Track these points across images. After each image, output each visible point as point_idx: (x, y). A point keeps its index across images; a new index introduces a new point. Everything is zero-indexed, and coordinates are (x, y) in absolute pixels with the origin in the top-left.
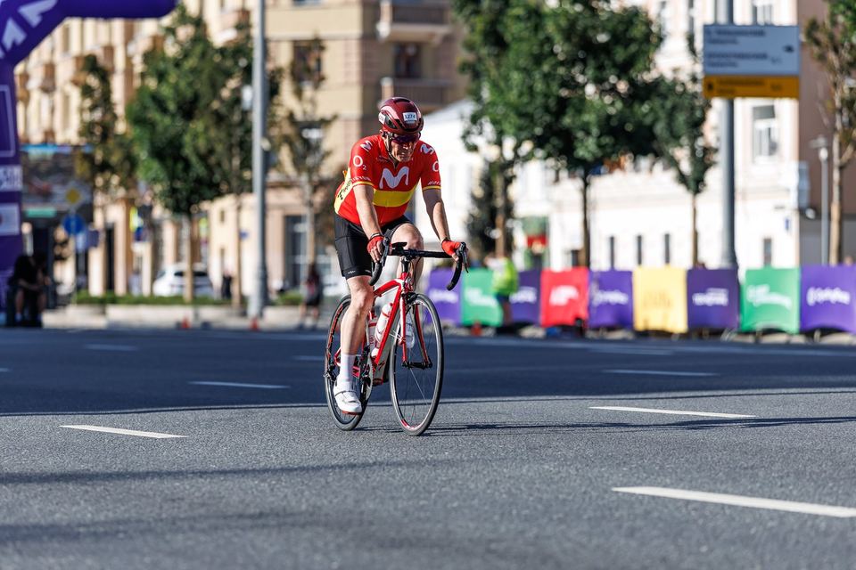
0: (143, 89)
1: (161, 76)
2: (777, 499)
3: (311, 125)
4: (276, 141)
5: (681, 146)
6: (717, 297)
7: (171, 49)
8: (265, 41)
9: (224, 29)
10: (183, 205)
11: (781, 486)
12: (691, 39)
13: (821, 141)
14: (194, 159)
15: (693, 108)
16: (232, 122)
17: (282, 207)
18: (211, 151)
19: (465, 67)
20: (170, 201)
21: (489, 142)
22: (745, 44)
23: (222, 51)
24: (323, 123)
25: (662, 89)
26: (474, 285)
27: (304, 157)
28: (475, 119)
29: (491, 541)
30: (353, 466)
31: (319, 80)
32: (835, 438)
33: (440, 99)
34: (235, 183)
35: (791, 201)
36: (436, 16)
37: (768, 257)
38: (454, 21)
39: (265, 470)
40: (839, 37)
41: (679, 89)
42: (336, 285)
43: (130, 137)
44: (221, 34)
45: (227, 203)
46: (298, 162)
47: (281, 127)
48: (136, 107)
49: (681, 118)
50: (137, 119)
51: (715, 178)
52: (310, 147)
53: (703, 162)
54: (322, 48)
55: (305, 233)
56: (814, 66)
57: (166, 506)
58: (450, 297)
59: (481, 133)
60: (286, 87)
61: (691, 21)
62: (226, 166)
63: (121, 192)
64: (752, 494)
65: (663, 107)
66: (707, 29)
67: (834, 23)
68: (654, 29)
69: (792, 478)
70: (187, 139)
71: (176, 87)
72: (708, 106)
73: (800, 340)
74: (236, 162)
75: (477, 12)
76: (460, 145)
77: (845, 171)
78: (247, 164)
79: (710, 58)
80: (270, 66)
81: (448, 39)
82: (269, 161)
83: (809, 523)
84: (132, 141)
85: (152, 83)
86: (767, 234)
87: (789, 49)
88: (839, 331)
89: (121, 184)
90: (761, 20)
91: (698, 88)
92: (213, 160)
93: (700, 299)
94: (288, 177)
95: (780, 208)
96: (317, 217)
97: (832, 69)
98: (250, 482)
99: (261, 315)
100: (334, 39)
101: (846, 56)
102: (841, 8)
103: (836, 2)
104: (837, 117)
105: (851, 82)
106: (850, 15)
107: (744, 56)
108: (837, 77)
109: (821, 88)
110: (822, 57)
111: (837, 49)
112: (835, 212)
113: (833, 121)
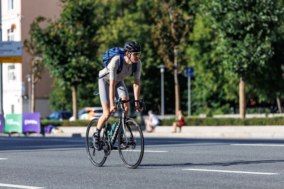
2: (13, 184)
11: (15, 180)
13: (29, 76)
22: (6, 47)
32: (31, 165)
35: (20, 94)
37: (13, 111)
40: (33, 45)
56: (26, 53)
64: (6, 183)
67: (32, 41)
69: (18, 178)
73: (22, 135)
77: (36, 85)
86: (13, 104)
87: (19, 48)
88: (34, 132)
90: (10, 40)
95: (16, 96)
97: (31, 54)
101: (36, 50)
102: (34, 36)
103: (32, 35)
104: (33, 69)
105: (37, 58)
106: (37, 38)
107: (5, 51)
108: (33, 57)
109: (28, 60)
110: (28, 51)
111: (33, 48)
112: (33, 97)
113: (32, 70)
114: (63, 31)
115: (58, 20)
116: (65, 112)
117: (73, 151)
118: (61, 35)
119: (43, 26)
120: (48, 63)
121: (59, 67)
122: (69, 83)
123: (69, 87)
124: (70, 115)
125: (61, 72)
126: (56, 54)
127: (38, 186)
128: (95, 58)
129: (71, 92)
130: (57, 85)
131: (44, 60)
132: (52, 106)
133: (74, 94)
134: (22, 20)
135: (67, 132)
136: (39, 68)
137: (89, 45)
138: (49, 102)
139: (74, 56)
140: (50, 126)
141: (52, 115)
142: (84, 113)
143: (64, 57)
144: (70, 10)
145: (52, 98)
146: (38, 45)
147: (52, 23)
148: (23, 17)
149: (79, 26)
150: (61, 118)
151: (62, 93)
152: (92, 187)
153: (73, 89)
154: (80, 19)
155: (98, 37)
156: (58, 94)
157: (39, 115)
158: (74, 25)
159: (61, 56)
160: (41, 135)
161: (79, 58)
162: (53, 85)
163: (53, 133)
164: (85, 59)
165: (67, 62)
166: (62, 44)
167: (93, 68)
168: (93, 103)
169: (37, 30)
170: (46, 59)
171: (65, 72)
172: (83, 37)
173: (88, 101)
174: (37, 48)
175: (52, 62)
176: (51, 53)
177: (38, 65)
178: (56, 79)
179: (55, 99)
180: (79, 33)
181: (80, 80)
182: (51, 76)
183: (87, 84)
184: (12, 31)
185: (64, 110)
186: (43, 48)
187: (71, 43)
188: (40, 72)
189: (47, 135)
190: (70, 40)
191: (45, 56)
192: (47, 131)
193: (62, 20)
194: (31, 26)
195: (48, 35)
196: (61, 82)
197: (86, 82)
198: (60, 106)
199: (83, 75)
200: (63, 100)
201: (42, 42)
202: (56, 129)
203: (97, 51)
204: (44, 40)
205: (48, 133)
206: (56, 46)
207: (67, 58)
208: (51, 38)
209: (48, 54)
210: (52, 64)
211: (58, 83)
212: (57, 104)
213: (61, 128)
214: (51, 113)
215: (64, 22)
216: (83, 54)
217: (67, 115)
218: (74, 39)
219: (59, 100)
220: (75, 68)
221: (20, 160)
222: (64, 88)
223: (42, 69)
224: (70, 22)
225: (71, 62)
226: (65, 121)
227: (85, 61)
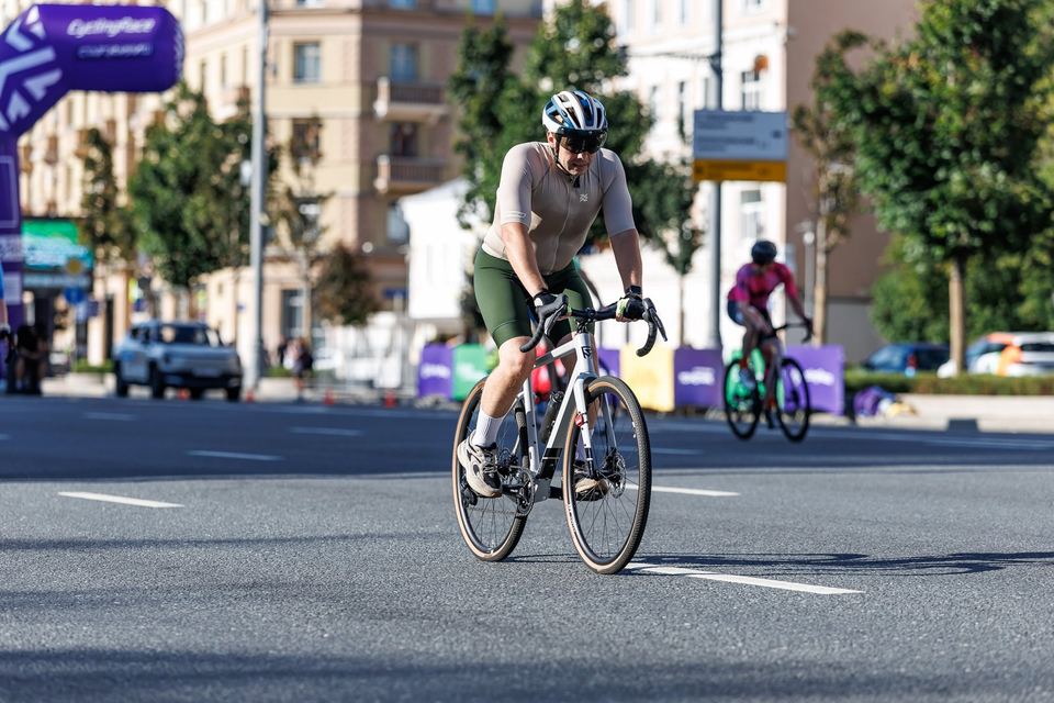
0: (144, 164)
1: (163, 151)
3: (310, 201)
4: (274, 215)
5: (668, 227)
6: (702, 377)
7: (172, 124)
8: (266, 119)
9: (225, 104)
10: (182, 278)
12: (681, 123)
13: (806, 225)
14: (193, 233)
15: (681, 192)
16: (231, 195)
17: (279, 281)
18: (210, 225)
19: (460, 147)
20: (170, 273)
21: (483, 221)
22: (734, 130)
23: (224, 127)
24: (320, 200)
25: (653, 173)
26: (467, 360)
27: (301, 233)
28: (469, 198)
29: (480, 613)
30: (345, 538)
31: (316, 157)
32: (816, 517)
33: (433, 177)
34: (233, 258)
36: (431, 96)
38: (449, 103)
39: (259, 541)
40: (825, 123)
41: (668, 172)
42: (330, 358)
43: (130, 210)
44: (222, 110)
45: (224, 276)
46: (296, 237)
47: (279, 203)
48: (138, 181)
49: (670, 200)
50: (138, 192)
51: (702, 259)
52: (307, 222)
53: (690, 244)
54: (320, 126)
55: (300, 308)
56: (801, 152)
57: (161, 575)
58: (441, 371)
59: (474, 212)
60: (285, 163)
61: (682, 106)
62: (224, 239)
63: (121, 264)
65: (652, 189)
66: (697, 114)
67: (821, 109)
68: (644, 113)
70: (187, 212)
71: (176, 162)
72: (695, 189)
74: (235, 236)
75: (472, 93)
76: (455, 223)
77: (831, 255)
78: (245, 238)
79: (700, 143)
80: (270, 143)
81: (444, 120)
82: (267, 236)
83: (790, 601)
84: (133, 214)
85: (153, 157)
87: (777, 135)
88: (823, 411)
89: (123, 255)
90: (751, 105)
91: (687, 171)
92: (212, 234)
93: (686, 378)
94: (285, 251)
96: (313, 291)
97: (818, 155)
98: (245, 552)
99: (256, 386)
100: (333, 117)
101: (833, 142)
102: (827, 95)
103: (822, 90)
104: (822, 202)
105: (836, 168)
106: (837, 102)
107: (732, 141)
108: (823, 163)
109: (807, 173)
110: (809, 144)
111: (823, 134)
112: (819, 294)
113: (818, 206)
114: (924, 78)
115: (910, 44)
116: (922, 346)
117: (954, 474)
118: (917, 93)
119: (860, 61)
120: (870, 186)
121: (906, 197)
122: (938, 252)
123: (938, 266)
124: (940, 357)
125: (917, 215)
126: (900, 155)
127: (839, 586)
128: (1026, 171)
129: (946, 281)
130: (900, 256)
131: (861, 175)
132: (883, 326)
133: (954, 288)
134: (791, 44)
135: (930, 412)
136: (843, 199)
137: (1009, 127)
138: (872, 312)
139: (958, 162)
140: (874, 392)
141: (882, 357)
142: (988, 350)
143: (925, 166)
144: (946, 12)
145: (880, 300)
146: (841, 126)
147: (888, 54)
148: (792, 31)
149: (979, 65)
150: (912, 365)
151: (915, 285)
152: (1018, 595)
153: (952, 270)
154: (979, 42)
155: (1038, 100)
156: (902, 287)
157: (838, 355)
158: (959, 62)
159: (915, 162)
160: (843, 421)
161: (977, 171)
162: (887, 258)
163: (884, 415)
164: (994, 174)
165: (934, 183)
166: (919, 123)
167: (1021, 205)
168: (1017, 319)
169: (840, 76)
170: (866, 172)
171: (928, 216)
172: (989, 100)
173: (1000, 312)
174: (838, 135)
175: (887, 182)
176: (884, 151)
177: (839, 191)
178: (896, 238)
179: (892, 304)
180: (976, 88)
181: (977, 242)
182: (882, 227)
183: (1000, 255)
184: (757, 78)
185: (922, 338)
186: (859, 136)
187: (950, 120)
188: (846, 212)
189: (864, 421)
190: (946, 110)
191: (862, 161)
192: (862, 408)
193: (922, 45)
194: (818, 62)
195: (873, 91)
196: (914, 247)
197: (993, 250)
198: (908, 327)
199: (986, 226)
200: (918, 307)
201: (855, 115)
202: (894, 401)
203: (1034, 147)
204: (862, 110)
205: (867, 415)
206: (902, 127)
207: (935, 170)
208: (885, 103)
209: (872, 154)
210: (885, 187)
211: (904, 250)
212: (899, 319)
213: (910, 400)
214: (877, 349)
215: (929, 52)
216: (987, 156)
217: (928, 358)
218: (959, 107)
219: (905, 307)
220: (961, 203)
221: (780, 499)
222: (921, 269)
223: (854, 205)
224: (949, 51)
225: (947, 180)
226: (925, 376)
227: (995, 180)
